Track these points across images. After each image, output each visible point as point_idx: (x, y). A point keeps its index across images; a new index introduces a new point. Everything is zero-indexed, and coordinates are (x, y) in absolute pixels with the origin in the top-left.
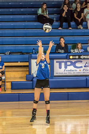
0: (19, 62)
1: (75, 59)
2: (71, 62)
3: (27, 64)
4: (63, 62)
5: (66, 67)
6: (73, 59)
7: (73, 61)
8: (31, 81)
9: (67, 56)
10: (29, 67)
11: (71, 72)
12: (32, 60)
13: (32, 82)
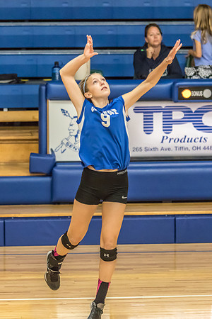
0: (5, 110)
1: (202, 99)
2: (187, 111)
3: (33, 116)
4: (158, 110)
5: (167, 129)
6: (192, 99)
7: (194, 107)
8: (47, 176)
9: (171, 89)
10: (39, 126)
11: (185, 145)
12: (49, 102)
13: (48, 179)
